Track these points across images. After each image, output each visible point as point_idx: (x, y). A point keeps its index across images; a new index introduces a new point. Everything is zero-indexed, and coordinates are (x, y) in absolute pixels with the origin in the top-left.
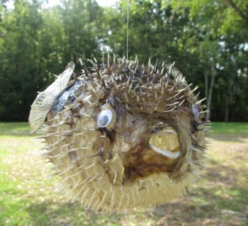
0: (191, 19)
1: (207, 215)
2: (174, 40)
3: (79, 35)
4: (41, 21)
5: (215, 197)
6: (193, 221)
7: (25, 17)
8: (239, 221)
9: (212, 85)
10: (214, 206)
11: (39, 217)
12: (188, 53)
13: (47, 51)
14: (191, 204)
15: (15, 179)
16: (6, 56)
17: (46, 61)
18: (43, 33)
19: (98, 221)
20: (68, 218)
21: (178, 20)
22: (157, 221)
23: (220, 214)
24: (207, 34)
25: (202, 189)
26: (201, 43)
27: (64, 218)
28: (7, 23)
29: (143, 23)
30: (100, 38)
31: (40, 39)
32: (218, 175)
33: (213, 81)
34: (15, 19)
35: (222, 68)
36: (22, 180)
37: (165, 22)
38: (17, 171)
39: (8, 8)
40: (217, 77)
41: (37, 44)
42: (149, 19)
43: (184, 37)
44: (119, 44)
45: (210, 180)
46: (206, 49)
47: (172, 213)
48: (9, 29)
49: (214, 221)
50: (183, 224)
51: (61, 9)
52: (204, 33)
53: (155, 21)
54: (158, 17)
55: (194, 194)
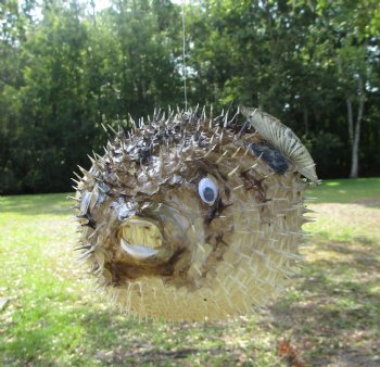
0: (320, 13)
1: (358, 324)
2: (293, 50)
3: (144, 52)
4: (85, 36)
5: (370, 296)
6: (335, 334)
7: (60, 31)
9: (359, 118)
10: (368, 310)
11: (101, 334)
12: (320, 69)
13: (96, 81)
14: (332, 308)
15: (62, 279)
16: (36, 93)
17: (96, 97)
18: (88, 53)
19: (188, 337)
20: (143, 334)
21: (299, 17)
22: (279, 335)
24: (348, 35)
25: (348, 285)
26: (338, 50)
27: (137, 334)
28: (33, 43)
29: (243, 25)
30: (176, 55)
31: (85, 63)
32: (374, 262)
33: (360, 112)
34: (45, 37)
35: (375, 90)
36: (72, 280)
37: (278, 21)
38: (65, 266)
39: (34, 19)
40: (367, 105)
41: (81, 71)
42: (253, 18)
43: (310, 44)
44: (207, 63)
45: (362, 270)
46: (347, 59)
47: (302, 323)
48: (37, 52)
49: (369, 333)
50: (321, 340)
51: (114, 14)
52: (343, 34)
53: (263, 21)
54: (266, 14)
55: (335, 293)
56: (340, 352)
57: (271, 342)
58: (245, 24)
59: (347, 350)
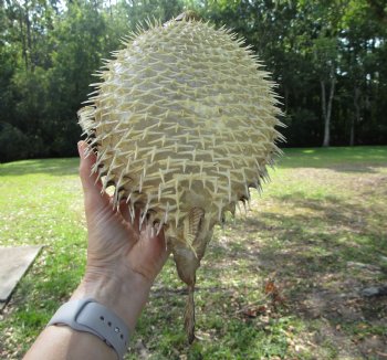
0: (300, 10)
1: (328, 268)
2: (278, 39)
4: (103, 26)
5: (338, 245)
6: (311, 276)
7: (82, 21)
8: (371, 275)
9: (331, 97)
10: (337, 256)
12: (299, 56)
14: (308, 255)
16: (62, 74)
18: (106, 40)
21: (282, 12)
22: (265, 277)
23: (345, 267)
24: (323, 28)
25: (321, 236)
26: (314, 41)
28: (59, 31)
31: (103, 48)
32: (341, 217)
33: (332, 93)
34: (70, 26)
35: (344, 74)
37: (265, 16)
39: (60, 10)
40: (338, 86)
42: (244, 13)
43: (291, 35)
45: (332, 224)
47: (284, 267)
48: (62, 39)
49: (337, 276)
50: (299, 280)
51: (127, 7)
52: (319, 28)
53: (252, 15)
54: (255, 10)
55: (310, 242)
56: (314, 290)
57: (259, 282)
58: (237, 18)
59: (319, 289)
